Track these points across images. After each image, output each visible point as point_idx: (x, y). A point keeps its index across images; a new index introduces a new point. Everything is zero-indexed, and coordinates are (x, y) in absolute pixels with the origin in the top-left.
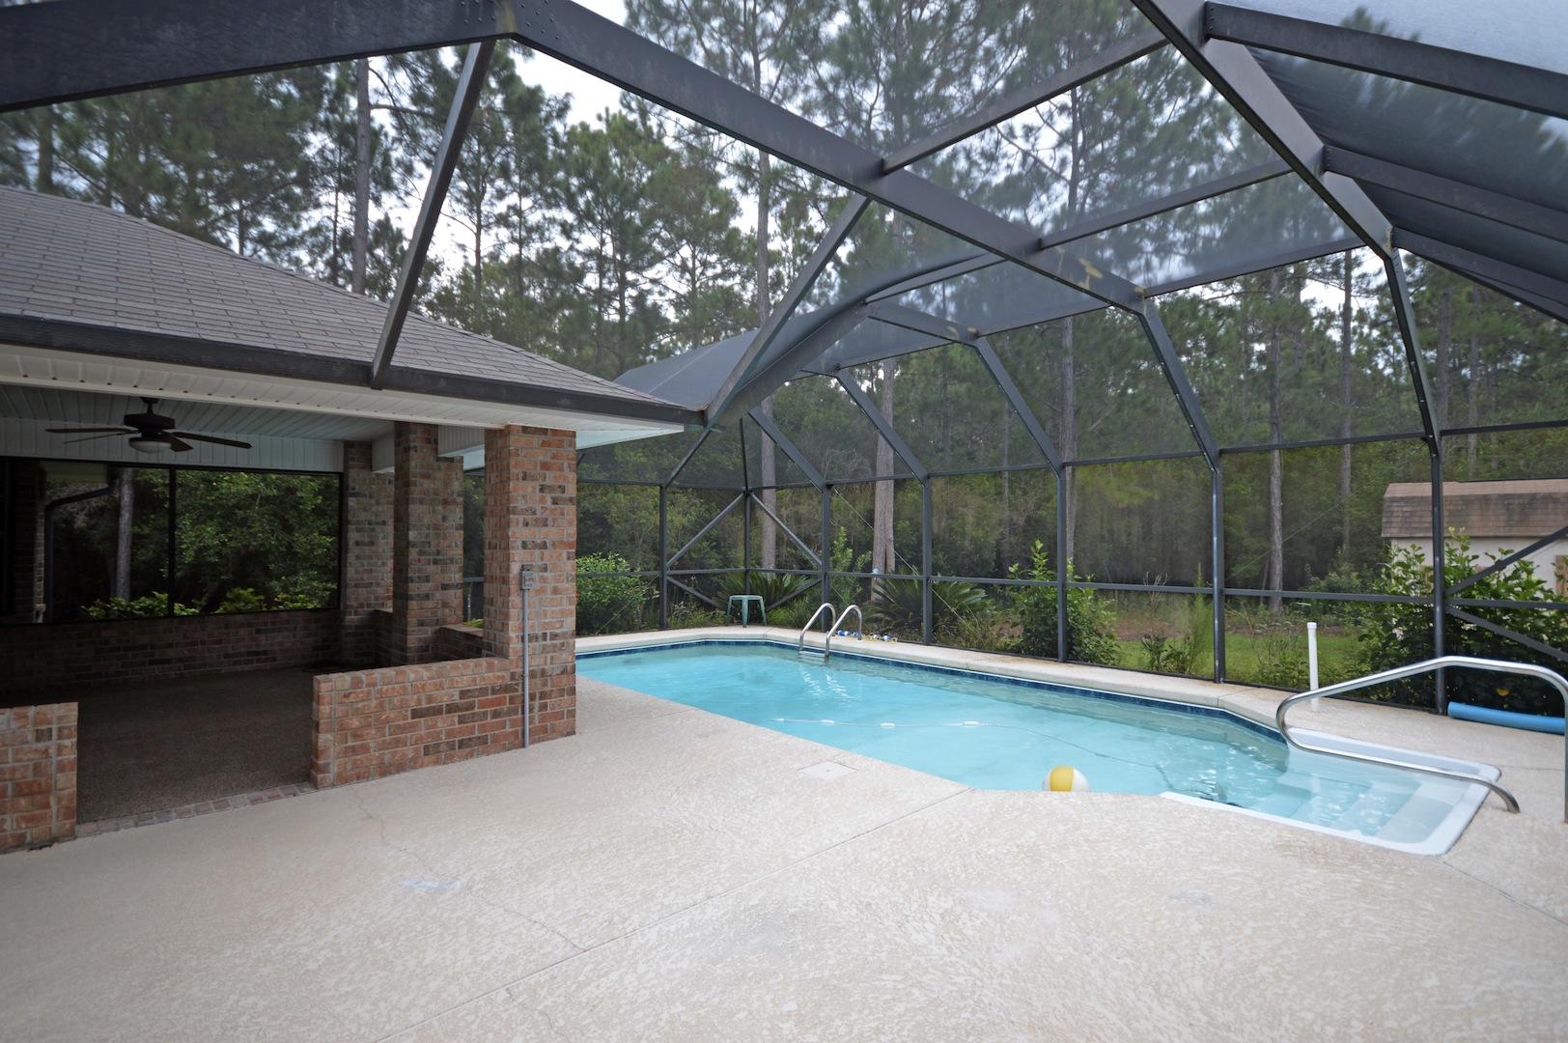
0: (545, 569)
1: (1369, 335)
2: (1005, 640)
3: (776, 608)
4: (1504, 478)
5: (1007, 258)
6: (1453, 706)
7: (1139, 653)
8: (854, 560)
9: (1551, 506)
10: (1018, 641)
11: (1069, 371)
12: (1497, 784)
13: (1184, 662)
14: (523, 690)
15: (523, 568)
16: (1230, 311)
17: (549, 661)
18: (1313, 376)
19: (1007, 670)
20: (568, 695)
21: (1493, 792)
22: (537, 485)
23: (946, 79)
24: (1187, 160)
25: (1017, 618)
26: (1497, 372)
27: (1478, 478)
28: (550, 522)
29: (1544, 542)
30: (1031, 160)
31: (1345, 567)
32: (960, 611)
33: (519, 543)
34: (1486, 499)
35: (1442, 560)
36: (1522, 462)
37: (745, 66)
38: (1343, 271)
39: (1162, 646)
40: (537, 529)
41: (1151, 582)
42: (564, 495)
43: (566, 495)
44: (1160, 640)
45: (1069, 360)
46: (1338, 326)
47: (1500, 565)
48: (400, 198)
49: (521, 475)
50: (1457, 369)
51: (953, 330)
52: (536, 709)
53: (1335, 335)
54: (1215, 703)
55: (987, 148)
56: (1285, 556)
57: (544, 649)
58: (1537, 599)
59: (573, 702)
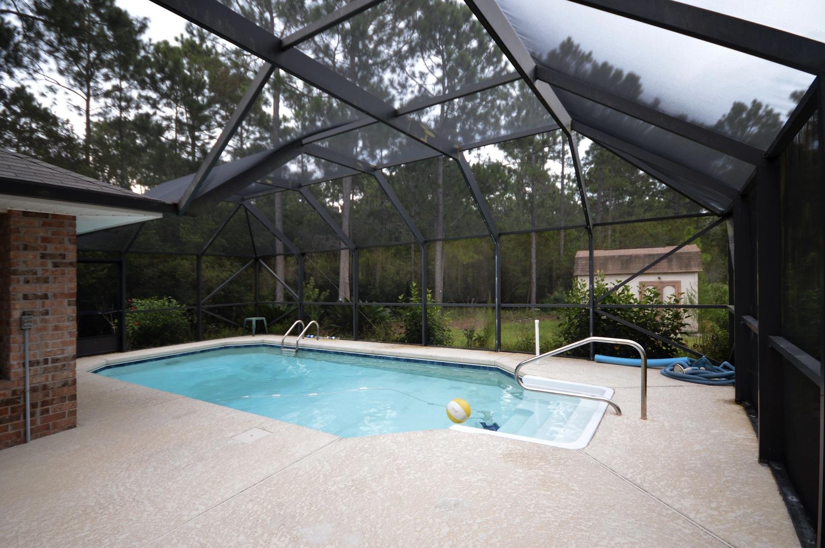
0: (47, 313)
1: (572, 186)
2: (396, 336)
3: (274, 323)
4: (621, 248)
5: (379, 120)
6: (597, 357)
7: (461, 338)
8: (319, 295)
9: (638, 260)
10: (403, 335)
11: (441, 196)
12: (611, 401)
13: (483, 342)
14: (25, 401)
15: (24, 314)
16: (515, 171)
17: (50, 378)
18: (549, 202)
19: (393, 353)
20: (70, 400)
21: (610, 405)
22: (38, 254)
23: (380, 42)
24: (496, 97)
25: (402, 324)
26: (619, 204)
27: (612, 248)
28: (51, 279)
29: (634, 276)
30: (423, 89)
31: (561, 289)
32: (374, 322)
33: (21, 295)
34: (613, 257)
35: (593, 286)
36: (627, 242)
37: (266, 20)
38: (561, 156)
39: (473, 334)
40: (38, 285)
41: (470, 302)
42: (64, 261)
43: (67, 260)
44: (472, 332)
45: (441, 190)
46: (560, 182)
47: (617, 288)
48: (30, 74)
49: (21, 247)
50: (605, 202)
51: (360, 165)
52: (38, 414)
53: (559, 185)
54: (493, 364)
55: (401, 81)
56: (537, 285)
57: (46, 371)
58: (631, 303)
59: (75, 405)
